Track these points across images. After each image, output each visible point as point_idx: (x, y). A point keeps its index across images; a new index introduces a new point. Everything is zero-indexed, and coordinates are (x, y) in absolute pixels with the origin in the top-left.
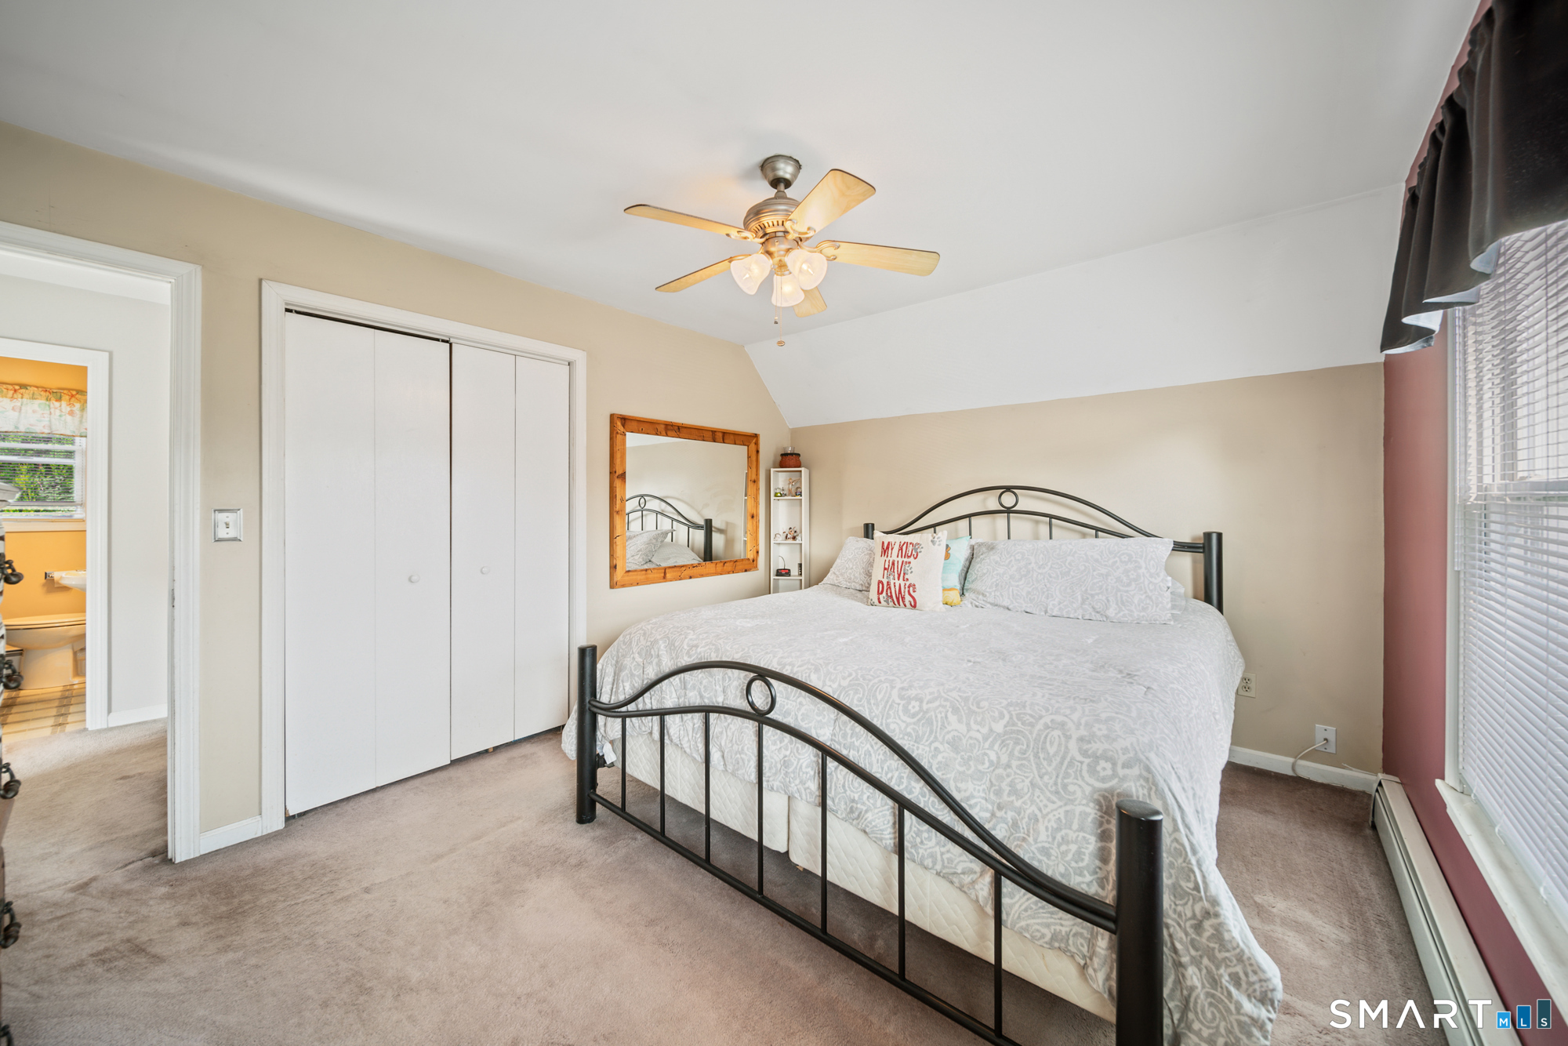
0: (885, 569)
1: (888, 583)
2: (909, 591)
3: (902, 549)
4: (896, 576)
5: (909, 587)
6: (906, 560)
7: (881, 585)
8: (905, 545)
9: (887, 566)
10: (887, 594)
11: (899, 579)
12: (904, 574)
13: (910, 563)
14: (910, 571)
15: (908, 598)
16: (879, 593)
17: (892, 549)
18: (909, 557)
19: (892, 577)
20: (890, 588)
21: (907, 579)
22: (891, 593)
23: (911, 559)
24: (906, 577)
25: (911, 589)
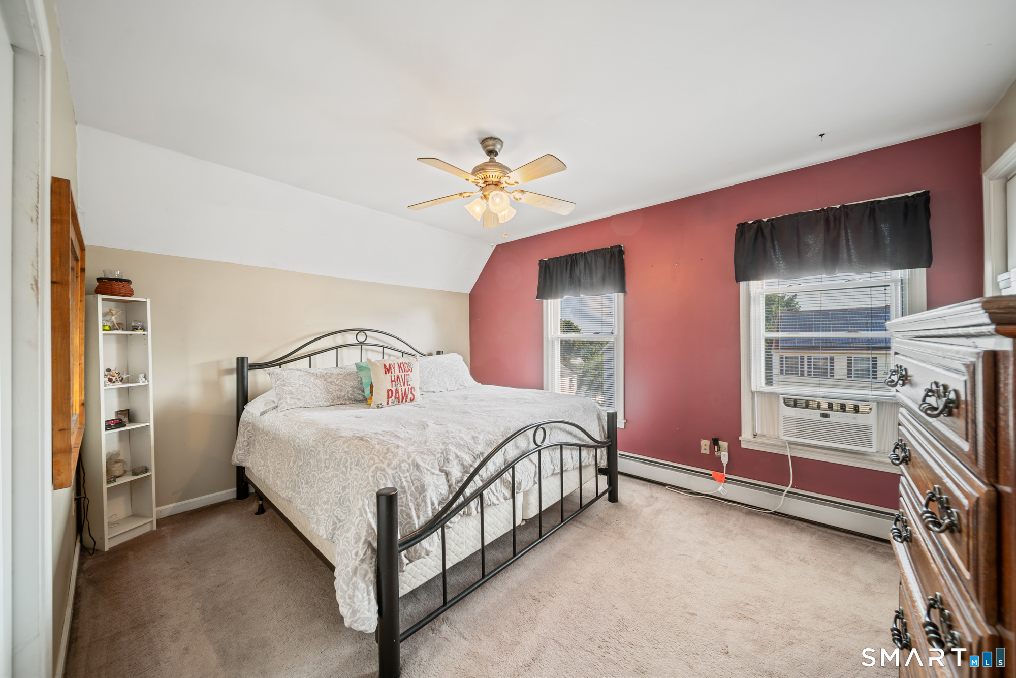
0: (392, 381)
1: (397, 390)
2: (411, 391)
3: (401, 367)
4: (402, 384)
5: (411, 389)
6: (406, 373)
7: (390, 393)
8: (402, 364)
9: (393, 379)
10: (395, 397)
11: (404, 386)
12: (407, 382)
13: (409, 375)
14: (410, 380)
15: (410, 396)
16: (388, 398)
17: (394, 368)
18: (407, 371)
19: (399, 385)
20: (398, 393)
21: (410, 385)
22: (399, 395)
23: (409, 372)
24: (409, 383)
25: (413, 390)
